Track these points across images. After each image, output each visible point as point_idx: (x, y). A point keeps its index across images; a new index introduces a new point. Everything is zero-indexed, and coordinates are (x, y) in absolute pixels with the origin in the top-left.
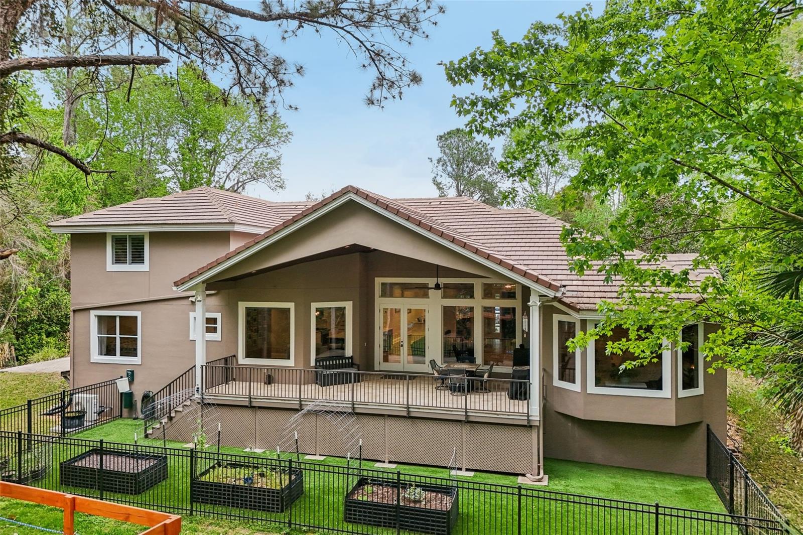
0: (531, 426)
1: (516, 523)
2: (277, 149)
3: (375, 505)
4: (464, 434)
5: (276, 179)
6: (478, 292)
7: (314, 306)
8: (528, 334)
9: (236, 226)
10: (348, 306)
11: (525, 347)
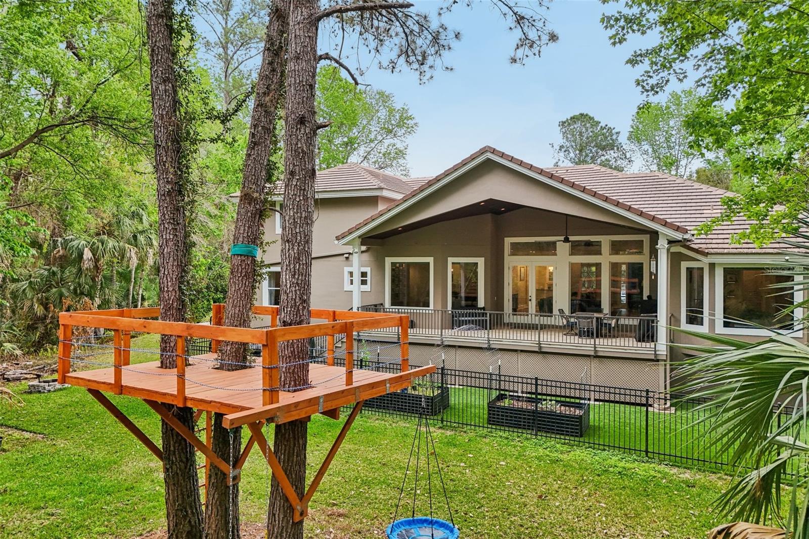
0: (658, 361)
1: (644, 434)
2: (403, 139)
3: (515, 410)
4: (593, 368)
5: (402, 168)
6: (606, 248)
7: (451, 260)
8: (656, 275)
9: (384, 191)
10: (481, 261)
11: (653, 298)
